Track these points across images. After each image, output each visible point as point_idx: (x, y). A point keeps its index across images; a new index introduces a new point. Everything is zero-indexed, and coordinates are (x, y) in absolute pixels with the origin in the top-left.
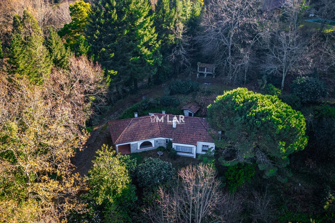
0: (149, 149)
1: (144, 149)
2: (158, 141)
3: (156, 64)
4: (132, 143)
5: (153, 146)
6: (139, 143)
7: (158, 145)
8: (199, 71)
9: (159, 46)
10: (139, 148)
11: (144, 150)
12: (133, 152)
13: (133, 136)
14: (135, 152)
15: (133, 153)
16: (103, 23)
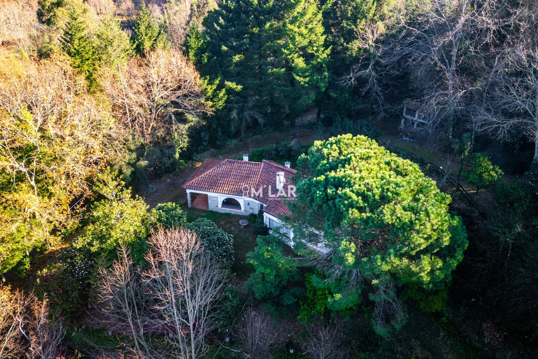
0: (236, 213)
1: (228, 210)
2: (250, 204)
3: (314, 86)
4: (210, 194)
5: (243, 209)
6: (221, 198)
7: (251, 211)
8: (406, 114)
9: (326, 57)
10: (220, 206)
11: (228, 212)
12: (212, 210)
13: (213, 184)
14: (214, 210)
15: (212, 212)
16: (232, 7)
